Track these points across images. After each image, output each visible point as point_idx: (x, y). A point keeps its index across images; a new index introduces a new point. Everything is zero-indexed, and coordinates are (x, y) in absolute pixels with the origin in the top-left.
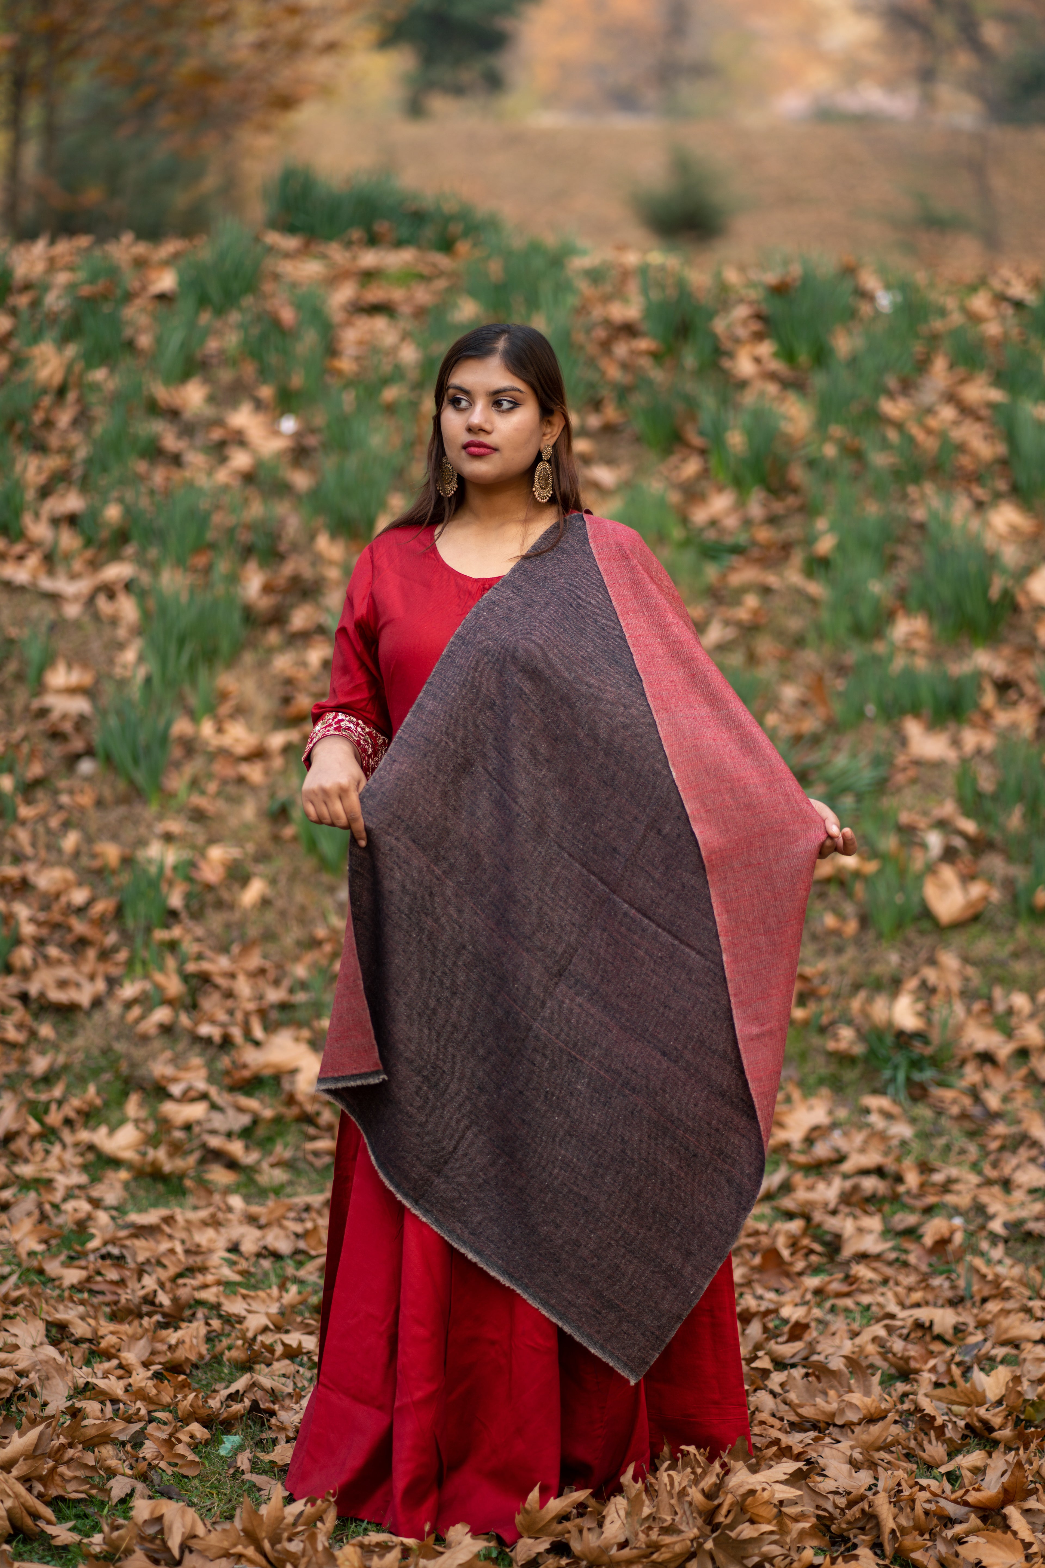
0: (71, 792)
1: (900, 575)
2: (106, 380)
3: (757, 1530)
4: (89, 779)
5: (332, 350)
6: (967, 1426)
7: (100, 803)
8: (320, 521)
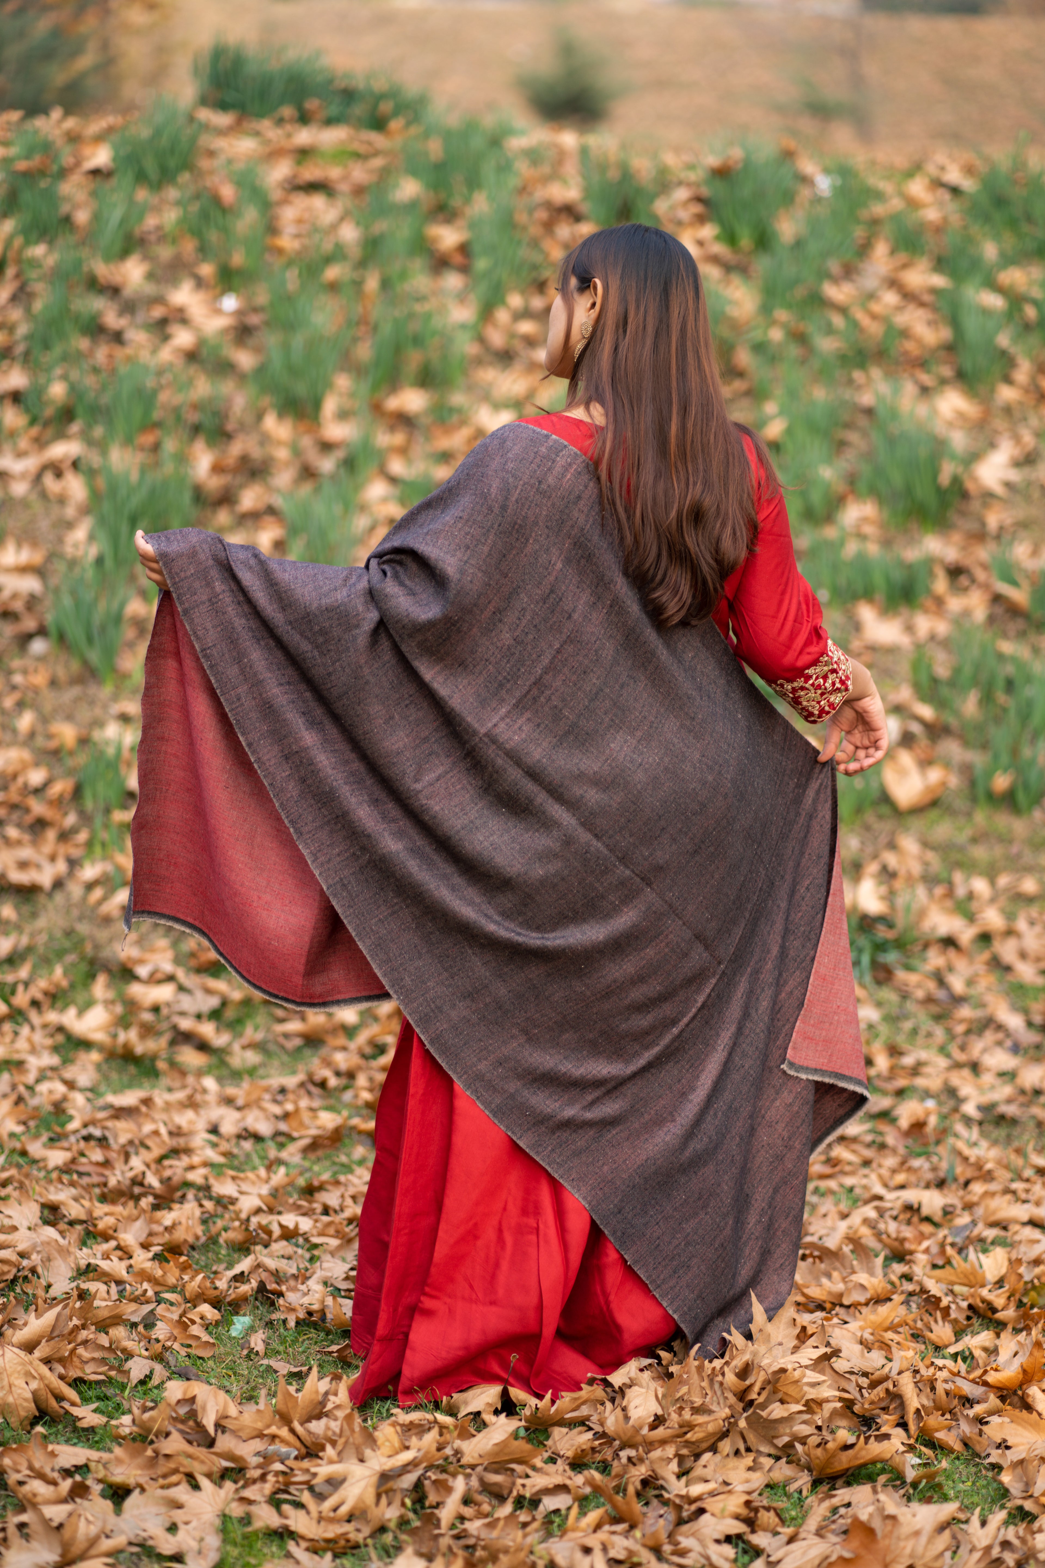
0: (25, 672)
1: (848, 461)
2: (45, 256)
3: (787, 1410)
4: (42, 659)
5: (272, 229)
6: (970, 1307)
7: (53, 683)
8: (266, 400)
